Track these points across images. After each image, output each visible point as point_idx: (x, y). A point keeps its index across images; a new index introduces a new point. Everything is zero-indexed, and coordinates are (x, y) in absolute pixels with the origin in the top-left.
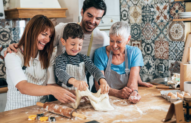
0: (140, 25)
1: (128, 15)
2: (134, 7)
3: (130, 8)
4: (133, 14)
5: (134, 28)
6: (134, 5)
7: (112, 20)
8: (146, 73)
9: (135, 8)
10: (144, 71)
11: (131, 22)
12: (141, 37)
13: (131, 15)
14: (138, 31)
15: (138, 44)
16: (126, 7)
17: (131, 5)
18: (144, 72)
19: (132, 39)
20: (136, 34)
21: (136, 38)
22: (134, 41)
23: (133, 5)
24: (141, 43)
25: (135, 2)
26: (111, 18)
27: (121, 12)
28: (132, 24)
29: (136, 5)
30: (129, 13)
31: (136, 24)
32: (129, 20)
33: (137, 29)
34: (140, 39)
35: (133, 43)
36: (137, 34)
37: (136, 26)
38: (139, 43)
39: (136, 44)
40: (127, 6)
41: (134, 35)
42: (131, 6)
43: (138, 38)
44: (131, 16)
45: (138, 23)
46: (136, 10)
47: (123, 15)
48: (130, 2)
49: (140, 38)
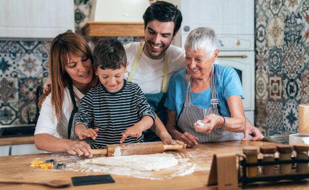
0: (281, 49)
1: (265, 33)
2: (274, 20)
3: (269, 20)
4: (272, 32)
5: (273, 55)
6: (274, 15)
7: (238, 41)
8: (288, 130)
9: (276, 21)
10: (285, 126)
11: (269, 45)
12: (282, 69)
13: (269, 33)
14: (278, 58)
15: (278, 82)
16: (263, 21)
17: (270, 15)
18: (286, 129)
19: (270, 72)
20: (275, 63)
21: (275, 70)
22: (272, 76)
23: (272, 15)
24: (282, 80)
25: (276, 11)
26: (237, 38)
27: (256, 29)
28: (270, 48)
29: (277, 15)
30: (268, 30)
31: (276, 47)
32: (267, 41)
33: (277, 56)
34: (281, 73)
35: (271, 79)
36: (277, 64)
37: (275, 50)
38: (280, 79)
39: (275, 81)
40: (265, 18)
41: (272, 66)
42: (270, 18)
43: (278, 71)
44: (269, 35)
45: (279, 46)
46: (277, 23)
47: (259, 33)
48: (268, 11)
49: (281, 71)
